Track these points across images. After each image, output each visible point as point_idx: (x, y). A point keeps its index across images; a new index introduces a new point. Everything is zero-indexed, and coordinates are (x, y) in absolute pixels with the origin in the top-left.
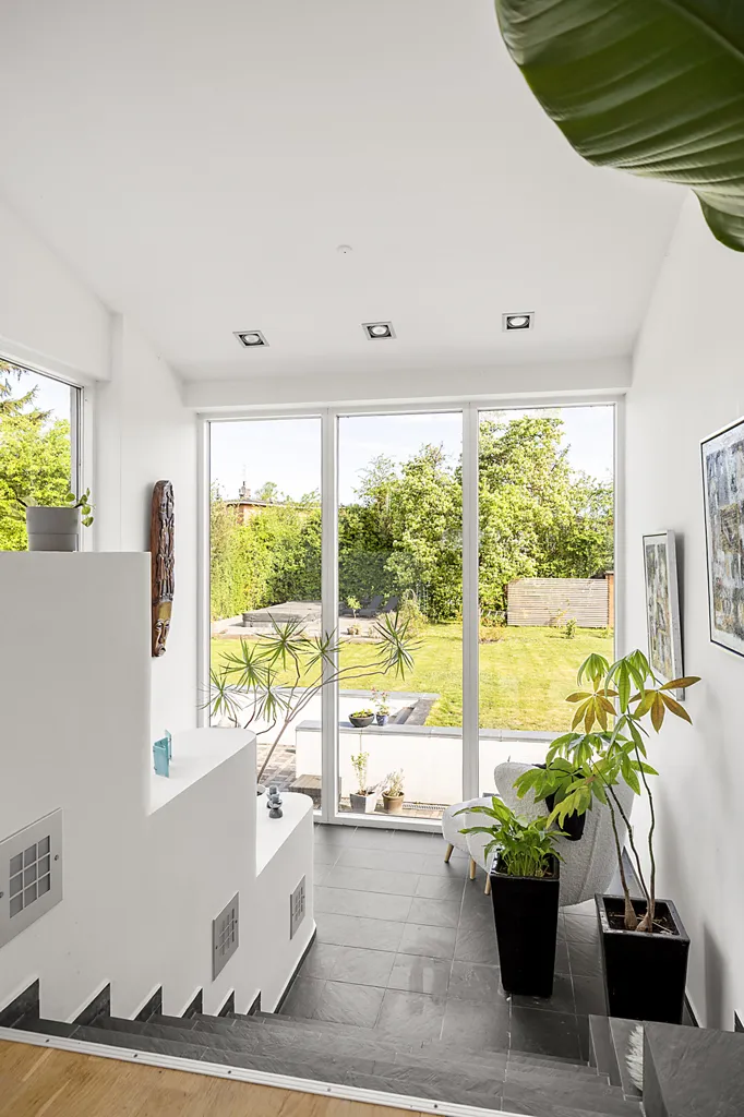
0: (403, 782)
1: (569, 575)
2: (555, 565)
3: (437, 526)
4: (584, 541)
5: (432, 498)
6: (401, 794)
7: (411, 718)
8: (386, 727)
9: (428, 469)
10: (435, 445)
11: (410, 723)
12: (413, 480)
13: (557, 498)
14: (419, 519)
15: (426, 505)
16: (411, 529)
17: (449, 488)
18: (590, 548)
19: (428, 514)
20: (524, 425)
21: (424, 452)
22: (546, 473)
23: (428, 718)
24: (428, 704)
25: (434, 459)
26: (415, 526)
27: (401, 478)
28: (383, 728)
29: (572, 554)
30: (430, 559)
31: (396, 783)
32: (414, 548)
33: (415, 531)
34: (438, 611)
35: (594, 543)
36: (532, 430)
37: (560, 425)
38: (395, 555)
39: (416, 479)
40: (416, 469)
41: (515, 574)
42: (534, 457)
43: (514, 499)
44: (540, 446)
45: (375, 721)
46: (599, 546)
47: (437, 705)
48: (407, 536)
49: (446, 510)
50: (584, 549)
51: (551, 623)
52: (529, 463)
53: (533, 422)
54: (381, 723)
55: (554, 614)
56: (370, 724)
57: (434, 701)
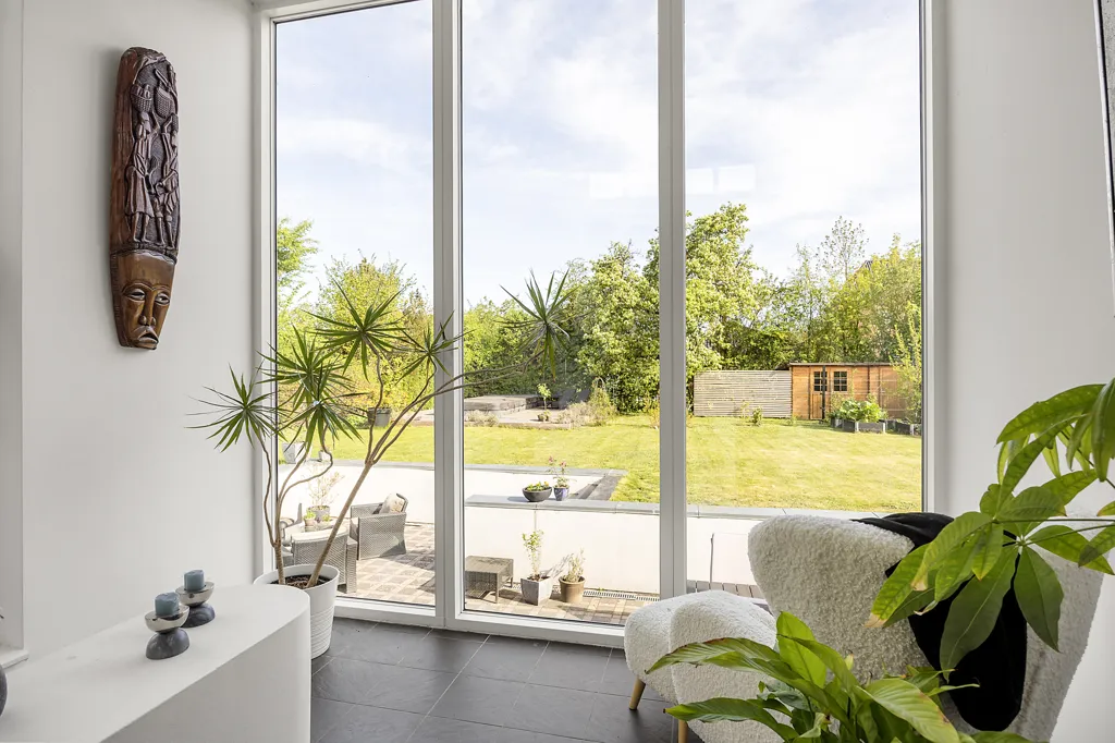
0: (582, 566)
1: (753, 368)
2: (738, 360)
3: (626, 319)
4: (766, 337)
5: (621, 293)
6: (581, 579)
7: (595, 493)
8: (565, 502)
9: (617, 266)
10: (624, 243)
11: (593, 499)
12: (603, 277)
13: (742, 292)
14: (608, 313)
15: (616, 300)
16: (601, 323)
17: (637, 283)
18: (772, 343)
19: (617, 309)
20: (710, 222)
21: (613, 250)
22: (731, 270)
23: (614, 494)
24: (615, 480)
25: (623, 256)
26: (604, 320)
27: (591, 274)
28: (561, 503)
29: (754, 349)
30: (619, 351)
31: (574, 566)
32: (604, 340)
33: (605, 325)
34: (626, 405)
35: (777, 338)
36: (717, 226)
37: (744, 222)
38: (585, 348)
39: (605, 275)
40: (605, 266)
41: (701, 367)
42: (720, 253)
43: (700, 292)
44: (726, 242)
45: (553, 495)
46: (781, 341)
47: (623, 481)
48: (596, 329)
49: (634, 304)
50: (767, 345)
51: (736, 412)
52: (714, 258)
53: (718, 219)
54: (559, 498)
55: (738, 405)
56: (547, 498)
57: (620, 478)
